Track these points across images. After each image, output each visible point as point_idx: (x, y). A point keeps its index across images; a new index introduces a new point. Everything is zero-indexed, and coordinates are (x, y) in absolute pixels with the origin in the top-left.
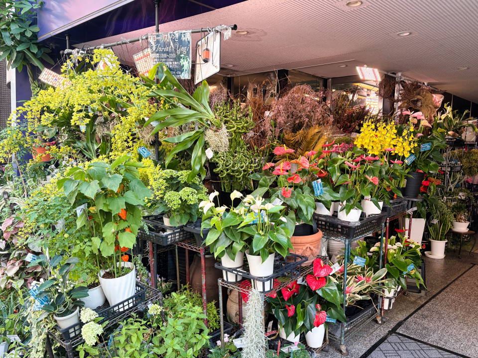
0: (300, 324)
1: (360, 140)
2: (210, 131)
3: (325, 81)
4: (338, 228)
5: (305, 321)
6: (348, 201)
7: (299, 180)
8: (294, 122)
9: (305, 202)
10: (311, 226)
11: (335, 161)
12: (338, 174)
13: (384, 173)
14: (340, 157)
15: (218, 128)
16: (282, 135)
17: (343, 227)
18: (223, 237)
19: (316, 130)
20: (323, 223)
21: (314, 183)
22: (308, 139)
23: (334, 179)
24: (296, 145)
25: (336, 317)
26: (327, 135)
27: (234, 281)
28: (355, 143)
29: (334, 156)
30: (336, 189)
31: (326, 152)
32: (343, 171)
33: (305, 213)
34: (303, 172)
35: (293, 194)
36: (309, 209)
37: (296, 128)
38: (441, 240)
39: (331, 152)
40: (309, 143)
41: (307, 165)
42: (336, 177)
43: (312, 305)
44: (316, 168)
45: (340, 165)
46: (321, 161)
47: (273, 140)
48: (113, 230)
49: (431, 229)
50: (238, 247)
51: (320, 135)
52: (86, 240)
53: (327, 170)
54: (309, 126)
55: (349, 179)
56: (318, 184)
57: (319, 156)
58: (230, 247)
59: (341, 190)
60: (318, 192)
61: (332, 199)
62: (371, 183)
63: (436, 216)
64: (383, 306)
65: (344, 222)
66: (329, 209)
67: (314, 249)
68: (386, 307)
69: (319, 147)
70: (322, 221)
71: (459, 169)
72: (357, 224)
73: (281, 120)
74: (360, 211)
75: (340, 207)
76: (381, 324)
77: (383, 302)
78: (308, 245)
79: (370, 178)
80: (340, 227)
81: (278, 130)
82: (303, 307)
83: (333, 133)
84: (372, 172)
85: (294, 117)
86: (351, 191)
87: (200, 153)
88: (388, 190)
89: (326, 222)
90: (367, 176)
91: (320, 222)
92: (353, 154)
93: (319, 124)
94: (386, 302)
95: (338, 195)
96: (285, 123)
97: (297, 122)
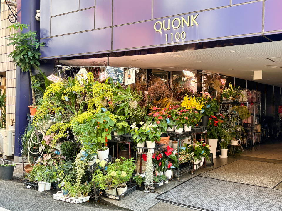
0: (163, 167)
1: (183, 103)
2: (131, 102)
3: (169, 73)
4: (175, 135)
5: (165, 166)
6: (178, 125)
7: (162, 118)
8: (157, 96)
9: (164, 125)
10: (166, 134)
11: (173, 112)
12: (175, 116)
13: (191, 116)
14: (175, 110)
15: (134, 101)
16: (152, 101)
17: (177, 135)
18: (138, 137)
19: (167, 100)
20: (170, 134)
21: (167, 119)
22: (163, 103)
23: (173, 118)
24: (159, 106)
25: (175, 166)
26: (170, 101)
27: (142, 151)
28: (181, 105)
29: (173, 110)
30: (174, 121)
31: (170, 109)
32: (176, 115)
33: (164, 128)
34: (163, 116)
35: (160, 123)
36: (166, 127)
37: (158, 99)
38: (225, 149)
39: (172, 109)
40: (164, 105)
41: (164, 113)
42: (174, 117)
43: (167, 161)
44: (167, 114)
45: (175, 113)
46: (169, 112)
47: (149, 104)
48: (105, 134)
49: (221, 144)
50: (144, 139)
51: (168, 101)
52: (96, 138)
53: (171, 115)
54: (163, 97)
55: (178, 118)
56: (168, 119)
57: (168, 110)
58: (141, 139)
59: (176, 121)
60: (168, 122)
61: (173, 124)
62: (185, 119)
63: (222, 138)
64: (194, 168)
65: (177, 133)
66: (172, 129)
67: (167, 142)
68: (195, 169)
69: (167, 107)
70: (169, 133)
71: (236, 115)
72: (181, 133)
73: (152, 95)
74: (183, 129)
75: (176, 128)
76: (193, 174)
77: (194, 166)
78: (165, 140)
79: (185, 117)
80: (176, 135)
81: (150, 100)
82: (164, 161)
83: (173, 100)
84: (185, 115)
85: (157, 94)
86: (179, 122)
87: (127, 109)
88: (193, 122)
89: (171, 134)
90: (184, 117)
91: (169, 134)
92: (180, 110)
93: (168, 97)
94: (195, 166)
95: (175, 123)
96: (153, 96)
97: (158, 96)
